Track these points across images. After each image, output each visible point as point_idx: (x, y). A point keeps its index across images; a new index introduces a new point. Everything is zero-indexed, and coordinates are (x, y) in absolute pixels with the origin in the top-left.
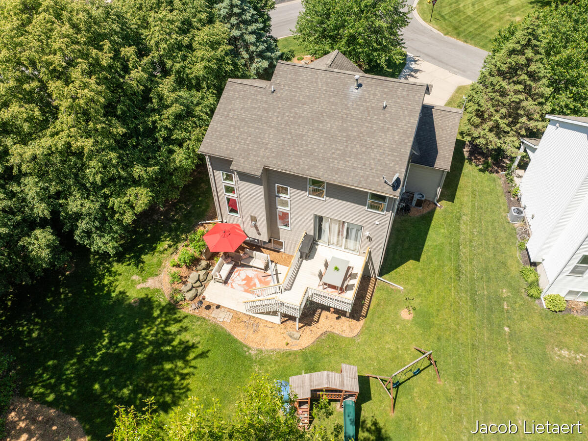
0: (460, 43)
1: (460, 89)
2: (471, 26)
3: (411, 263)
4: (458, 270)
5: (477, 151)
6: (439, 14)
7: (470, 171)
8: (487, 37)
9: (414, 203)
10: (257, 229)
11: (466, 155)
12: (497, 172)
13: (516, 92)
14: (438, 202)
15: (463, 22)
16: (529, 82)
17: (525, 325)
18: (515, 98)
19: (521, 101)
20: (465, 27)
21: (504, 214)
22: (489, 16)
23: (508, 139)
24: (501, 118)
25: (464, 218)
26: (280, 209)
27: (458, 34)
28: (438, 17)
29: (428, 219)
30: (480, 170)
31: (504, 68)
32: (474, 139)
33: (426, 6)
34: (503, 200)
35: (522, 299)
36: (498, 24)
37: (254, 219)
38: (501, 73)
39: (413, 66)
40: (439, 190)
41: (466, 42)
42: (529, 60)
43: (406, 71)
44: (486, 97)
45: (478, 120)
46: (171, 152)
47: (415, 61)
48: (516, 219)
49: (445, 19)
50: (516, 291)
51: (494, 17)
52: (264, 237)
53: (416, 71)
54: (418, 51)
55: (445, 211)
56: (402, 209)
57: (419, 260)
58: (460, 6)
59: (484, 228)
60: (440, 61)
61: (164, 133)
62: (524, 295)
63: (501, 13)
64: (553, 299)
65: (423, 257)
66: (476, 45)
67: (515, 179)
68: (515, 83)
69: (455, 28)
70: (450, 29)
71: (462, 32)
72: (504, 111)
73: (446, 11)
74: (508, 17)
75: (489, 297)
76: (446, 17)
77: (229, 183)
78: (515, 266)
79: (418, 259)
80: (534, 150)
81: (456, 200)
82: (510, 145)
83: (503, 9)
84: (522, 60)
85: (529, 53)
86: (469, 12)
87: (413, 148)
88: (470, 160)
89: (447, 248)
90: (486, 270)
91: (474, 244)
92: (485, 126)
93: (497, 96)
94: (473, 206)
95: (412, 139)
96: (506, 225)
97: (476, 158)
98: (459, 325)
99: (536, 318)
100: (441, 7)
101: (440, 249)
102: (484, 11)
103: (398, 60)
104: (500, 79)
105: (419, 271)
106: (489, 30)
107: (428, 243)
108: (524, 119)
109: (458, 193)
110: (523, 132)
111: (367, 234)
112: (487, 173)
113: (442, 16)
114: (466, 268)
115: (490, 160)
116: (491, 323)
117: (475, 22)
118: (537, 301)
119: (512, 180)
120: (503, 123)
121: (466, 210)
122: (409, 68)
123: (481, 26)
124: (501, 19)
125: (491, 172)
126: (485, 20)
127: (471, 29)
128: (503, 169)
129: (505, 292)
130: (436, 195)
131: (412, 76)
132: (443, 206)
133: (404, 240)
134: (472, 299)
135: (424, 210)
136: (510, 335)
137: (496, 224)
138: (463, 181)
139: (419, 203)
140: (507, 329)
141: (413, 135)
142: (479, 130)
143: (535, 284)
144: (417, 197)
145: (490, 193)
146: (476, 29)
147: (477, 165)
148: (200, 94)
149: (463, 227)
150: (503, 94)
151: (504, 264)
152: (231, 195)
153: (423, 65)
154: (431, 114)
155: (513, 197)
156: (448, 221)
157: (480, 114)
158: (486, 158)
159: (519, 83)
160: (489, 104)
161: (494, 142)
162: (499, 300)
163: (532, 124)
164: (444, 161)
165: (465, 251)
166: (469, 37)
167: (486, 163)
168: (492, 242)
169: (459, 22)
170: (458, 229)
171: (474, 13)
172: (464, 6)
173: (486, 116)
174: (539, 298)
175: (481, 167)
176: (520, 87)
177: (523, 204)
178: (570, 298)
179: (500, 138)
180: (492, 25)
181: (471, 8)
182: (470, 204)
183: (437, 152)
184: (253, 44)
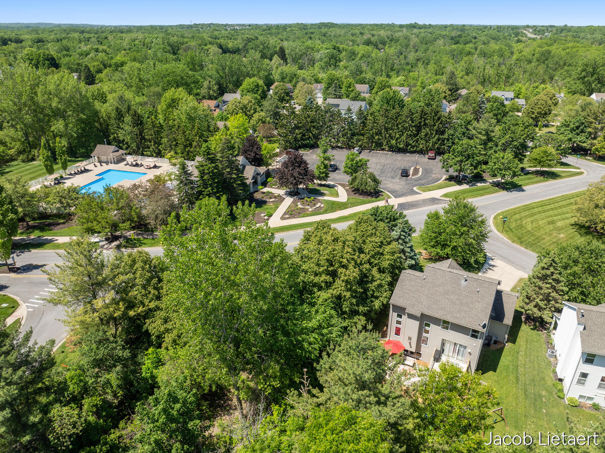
0: (523, 249)
1: (521, 280)
2: (530, 238)
3: (491, 373)
4: (517, 379)
5: (529, 318)
6: (509, 227)
7: (525, 329)
8: (541, 247)
9: (492, 342)
10: (410, 345)
11: (523, 320)
12: (542, 331)
13: (547, 288)
14: (506, 342)
15: (524, 234)
16: (553, 284)
17: (555, 410)
18: (547, 291)
19: (550, 293)
20: (526, 238)
21: (544, 353)
22: (542, 232)
23: (546, 312)
24: (540, 301)
25: (521, 353)
26: (424, 334)
27: (521, 243)
28: (507, 229)
29: (501, 350)
30: (531, 329)
31: (540, 275)
32: (526, 310)
33: (499, 221)
34: (544, 346)
35: (554, 397)
36: (549, 238)
37: (410, 338)
38: (538, 278)
39: (491, 262)
40: (506, 336)
41: (526, 248)
42: (552, 273)
43: (486, 266)
44: (531, 289)
45: (527, 301)
46: (372, 302)
47: (492, 259)
48: (551, 356)
49: (512, 232)
50: (551, 393)
51: (546, 233)
52: (413, 350)
53: (493, 266)
54: (494, 253)
55: (510, 348)
56: (486, 344)
57: (495, 372)
58: (523, 223)
59: (532, 359)
60: (508, 260)
61: (371, 292)
62: (555, 396)
63: (550, 231)
64: (571, 400)
65: (498, 370)
66: (533, 251)
67: (552, 335)
68: (546, 283)
69: (519, 239)
70: (516, 239)
71: (524, 242)
72: (541, 297)
73: (513, 225)
74: (555, 234)
75: (534, 394)
76: (514, 230)
77: (399, 319)
78: (550, 381)
79: (495, 370)
80: (559, 319)
81: (516, 343)
82: (546, 315)
83: (552, 228)
84: (548, 272)
85: (552, 269)
86: (529, 227)
87: (491, 312)
88: (525, 323)
89: (511, 367)
90: (533, 380)
91: (527, 367)
92: (531, 304)
93: (537, 289)
94: (527, 348)
95: (491, 307)
96: (545, 359)
97: (529, 322)
98: (517, 405)
99: (561, 408)
100: (510, 222)
101: (508, 367)
102: (539, 228)
103: (481, 260)
104: (538, 281)
105: (496, 377)
106: (542, 242)
107: (501, 363)
108: (553, 302)
109: (518, 340)
110: (553, 309)
111: (469, 351)
112: (535, 331)
113: (510, 229)
114: (522, 378)
115: (537, 324)
116: (535, 406)
117: (533, 235)
118: (562, 400)
119: (550, 336)
120: (542, 304)
121: (523, 349)
122: (488, 264)
123: (537, 238)
124: (550, 235)
125: (538, 330)
126: (540, 234)
127: (530, 240)
128: (545, 329)
129: (544, 393)
130: (505, 339)
131: (490, 269)
132: (509, 345)
133: (487, 361)
134: (525, 393)
135: (498, 346)
136: (546, 413)
137: (539, 358)
138: (520, 334)
139: (496, 342)
140: (544, 411)
141: (492, 305)
142: (528, 306)
143: (561, 391)
144: (494, 338)
145: (537, 342)
146: (533, 240)
147: (530, 326)
148: (384, 275)
149: (520, 358)
150: (540, 288)
151: (543, 379)
152: (399, 326)
153: (496, 262)
154: (501, 295)
155: (550, 345)
156: (512, 353)
157: (528, 298)
158: (535, 322)
159: (548, 284)
160: (533, 293)
161: (537, 313)
162: (540, 396)
163: (557, 305)
164: (508, 320)
165: (521, 370)
166: (529, 246)
167: (535, 325)
168: (537, 366)
169: (522, 234)
170: (517, 358)
171: (532, 229)
172: (526, 223)
173: (531, 299)
174: (564, 399)
175: (532, 327)
176: (548, 286)
177: (555, 349)
178: (581, 400)
179: (540, 311)
180: (544, 239)
181: (530, 225)
182: (524, 346)
183: (504, 315)
184: (409, 253)
